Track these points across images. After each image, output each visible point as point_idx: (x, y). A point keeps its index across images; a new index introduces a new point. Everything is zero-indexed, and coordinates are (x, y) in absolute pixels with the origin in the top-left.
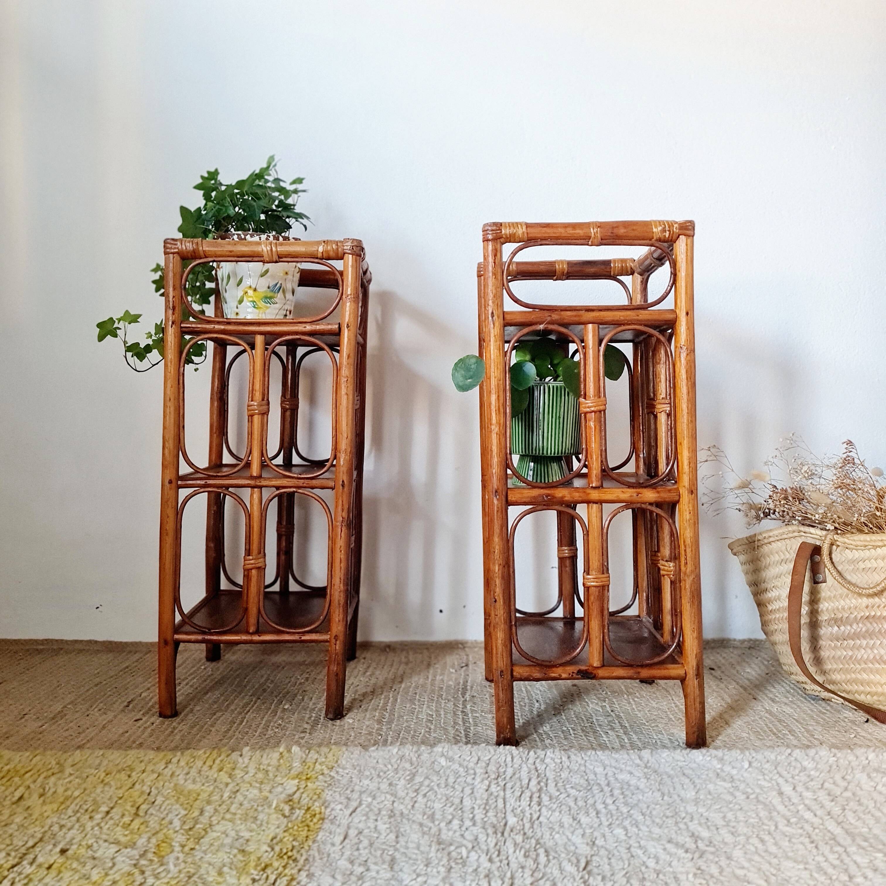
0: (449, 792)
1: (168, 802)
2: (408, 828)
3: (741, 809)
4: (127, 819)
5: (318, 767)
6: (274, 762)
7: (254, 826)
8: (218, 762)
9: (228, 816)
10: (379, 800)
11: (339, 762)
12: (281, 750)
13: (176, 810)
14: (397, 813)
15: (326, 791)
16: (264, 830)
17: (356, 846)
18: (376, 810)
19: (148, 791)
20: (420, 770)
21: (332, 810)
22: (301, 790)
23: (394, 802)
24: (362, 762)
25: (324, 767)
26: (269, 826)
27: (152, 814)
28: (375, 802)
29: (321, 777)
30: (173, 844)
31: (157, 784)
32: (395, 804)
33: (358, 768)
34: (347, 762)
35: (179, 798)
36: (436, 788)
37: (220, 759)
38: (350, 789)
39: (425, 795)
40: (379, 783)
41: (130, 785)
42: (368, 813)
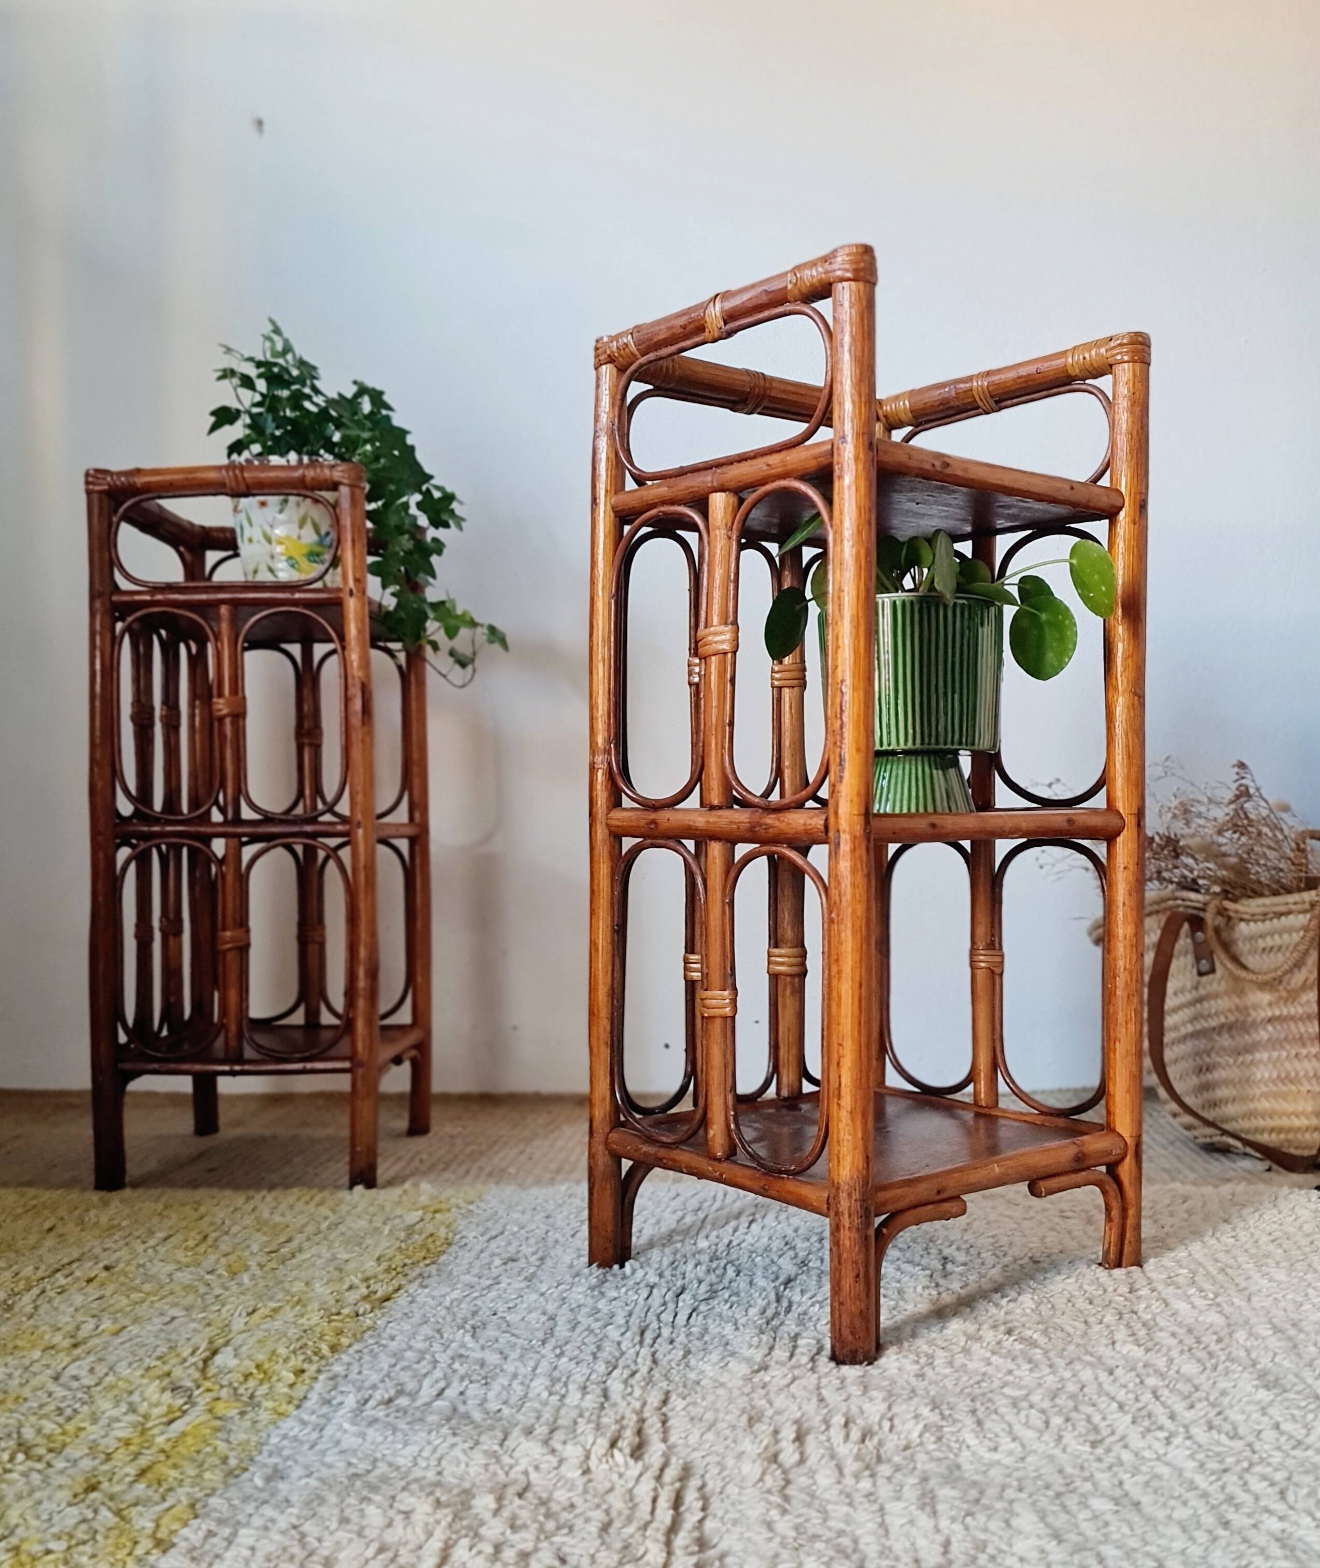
1: (246, 1231)
4: (190, 1243)
5: (453, 1201)
6: (394, 1198)
7: (357, 1249)
8: (317, 1198)
9: (325, 1242)
10: (528, 1229)
11: (483, 1198)
12: (406, 1187)
13: (257, 1237)
15: (459, 1221)
16: (369, 1252)
17: (487, 1265)
18: (522, 1238)
19: (220, 1222)
21: (463, 1237)
22: (426, 1221)
24: (515, 1199)
25: (460, 1202)
26: (377, 1248)
27: (224, 1240)
28: (522, 1231)
29: (454, 1210)
30: (249, 1263)
31: (233, 1217)
33: (507, 1203)
34: (494, 1198)
35: (261, 1228)
38: (492, 1221)
40: (533, 1215)
41: (197, 1217)
42: (511, 1239)
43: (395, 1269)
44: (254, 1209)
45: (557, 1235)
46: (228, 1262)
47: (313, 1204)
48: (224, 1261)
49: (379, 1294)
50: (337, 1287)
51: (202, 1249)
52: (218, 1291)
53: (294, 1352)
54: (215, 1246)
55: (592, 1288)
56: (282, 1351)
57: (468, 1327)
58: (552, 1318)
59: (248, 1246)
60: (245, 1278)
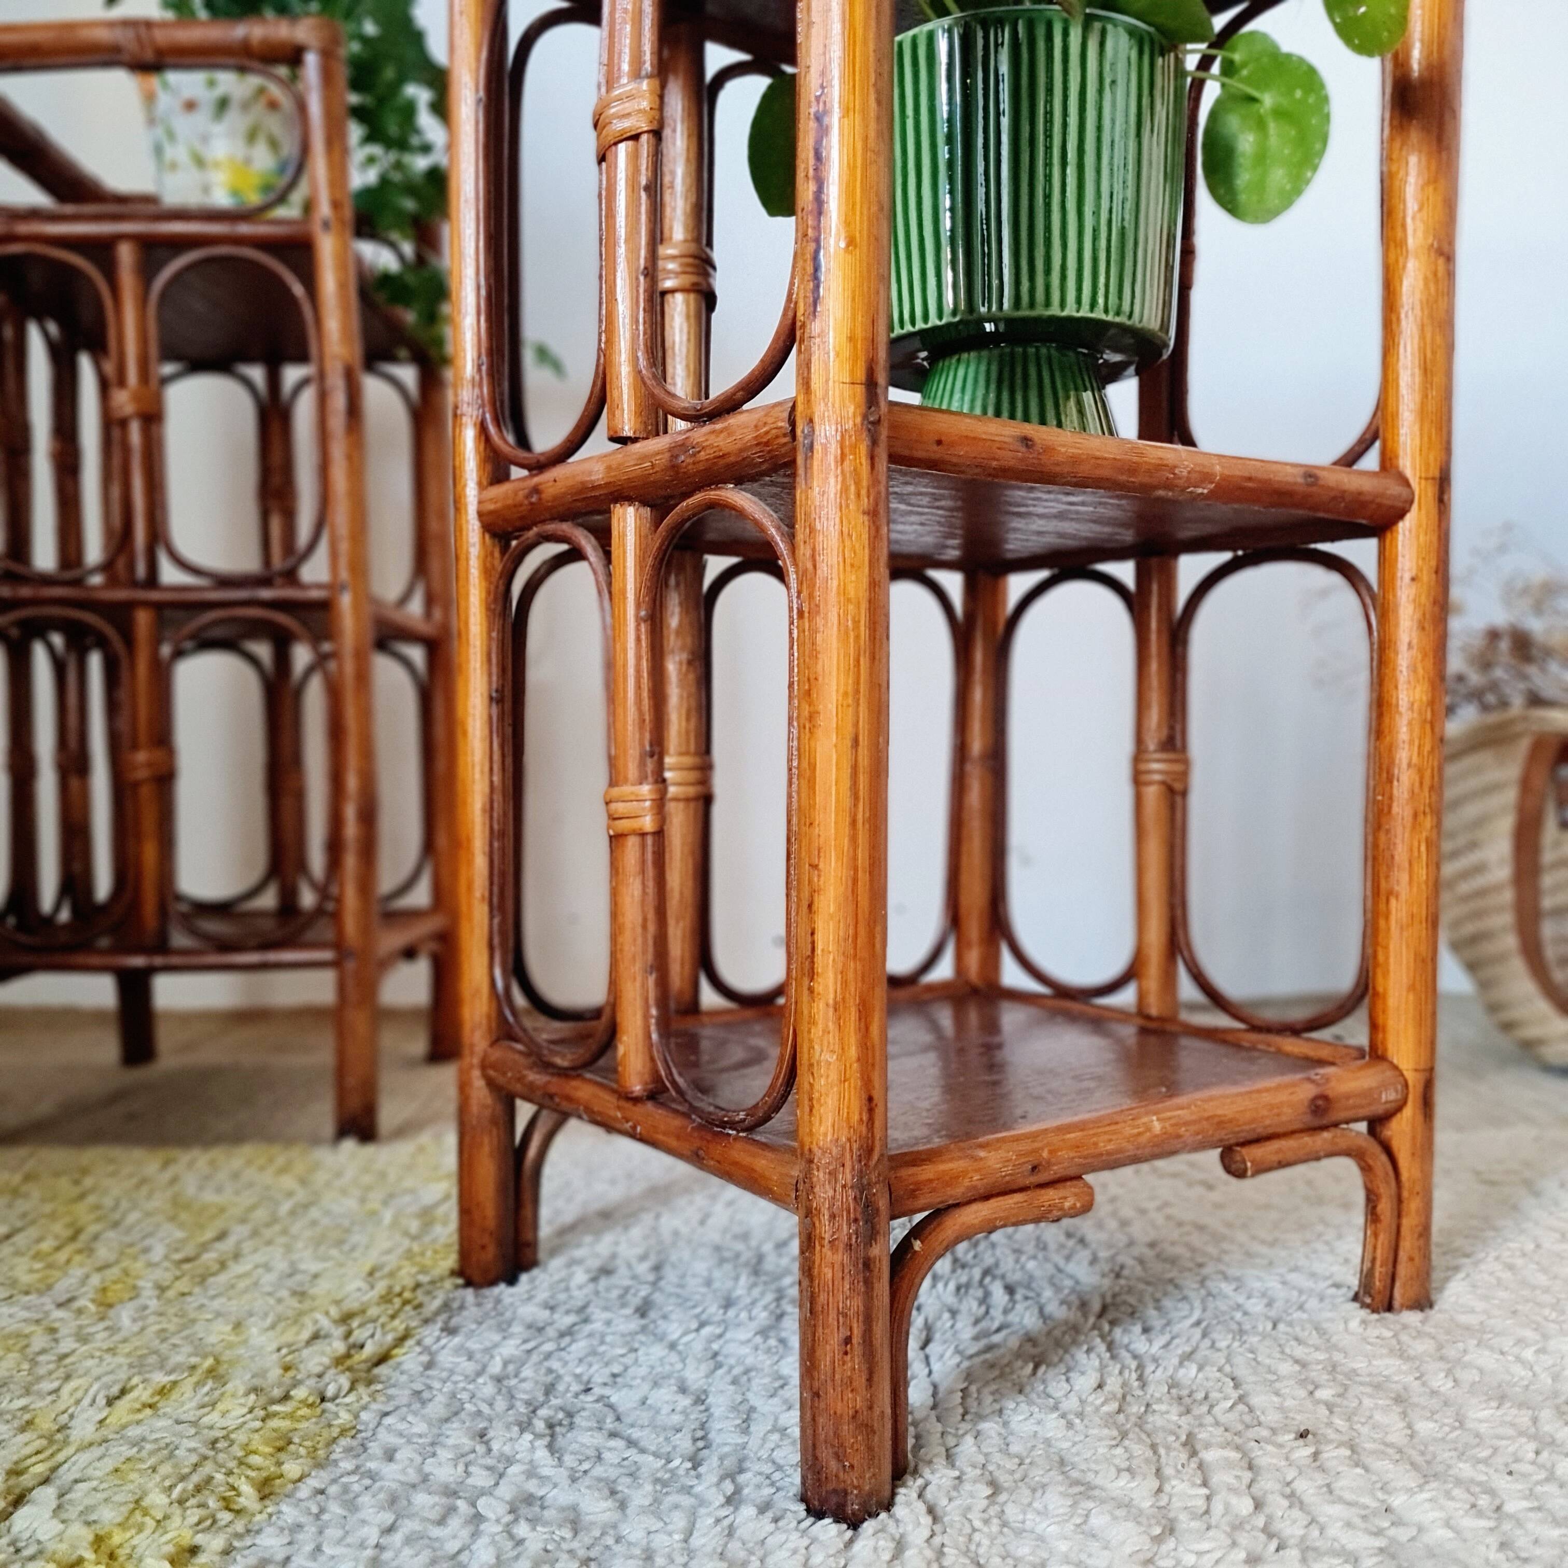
1: (150, 1220)
2: (686, 1255)
4: (46, 1246)
6: (403, 1160)
7: (334, 1252)
8: (279, 1161)
9: (281, 1240)
13: (166, 1231)
16: (355, 1259)
17: (563, 1285)
19: (111, 1205)
26: (370, 1251)
27: (108, 1239)
30: (141, 1283)
31: (134, 1195)
35: (176, 1215)
37: (284, 1157)
41: (74, 1196)
43: (400, 1295)
44: (174, 1180)
46: (103, 1281)
47: (271, 1170)
48: (95, 1280)
49: (370, 1350)
50: (289, 1337)
51: (62, 1256)
52: (66, 1345)
53: (181, 1502)
54: (88, 1250)
56: (157, 1500)
57: (540, 1425)
58: (699, 1400)
59: (146, 1250)
60: (125, 1316)
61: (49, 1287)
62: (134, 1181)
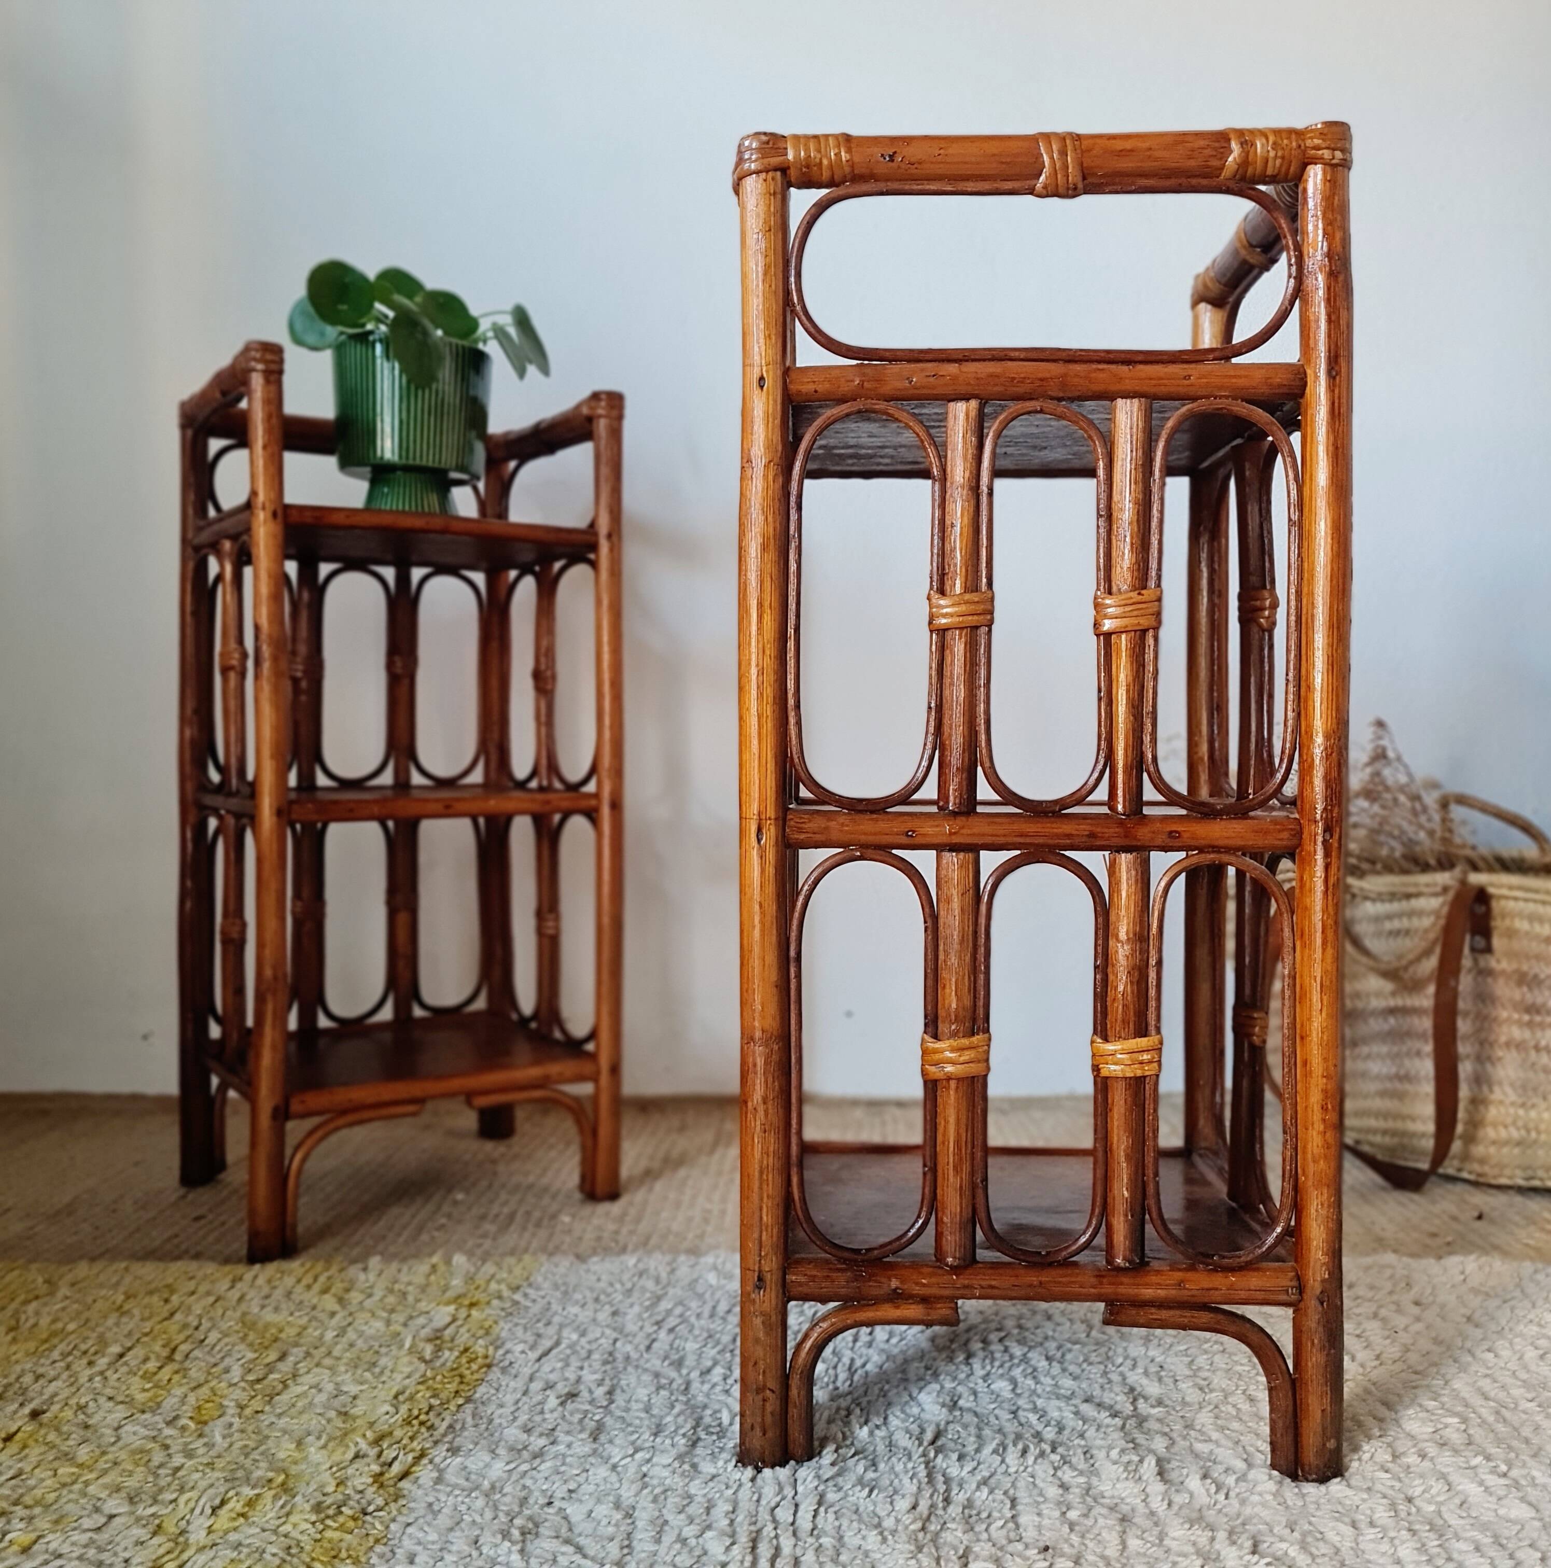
0: (716, 1325)
1: (226, 1340)
2: (633, 1380)
3: (1224, 1351)
4: (152, 1365)
5: (493, 1286)
6: (419, 1279)
7: (368, 1375)
8: (322, 1279)
9: (327, 1362)
10: (591, 1336)
11: (532, 1279)
12: (435, 1259)
13: (239, 1352)
14: (619, 1356)
15: (502, 1324)
16: (384, 1382)
17: (539, 1407)
18: (584, 1353)
19: (195, 1323)
20: (671, 1291)
21: (507, 1352)
22: (459, 1323)
23: (615, 1341)
24: (572, 1280)
25: (503, 1287)
26: (395, 1375)
27: (196, 1358)
28: (583, 1341)
29: (495, 1302)
30: (226, 1403)
31: (212, 1314)
32: (618, 1344)
33: (563, 1288)
34: (545, 1279)
35: (246, 1335)
36: (693, 1319)
37: (326, 1274)
38: (544, 1321)
39: (671, 1330)
40: (596, 1311)
41: (165, 1314)
42: (568, 1356)
43: (417, 1417)
44: (241, 1299)
45: (629, 1348)
46: (197, 1400)
47: (317, 1287)
48: (192, 1399)
49: (396, 1468)
50: (337, 1457)
51: (165, 1374)
52: (178, 1460)
54: (183, 1371)
55: (680, 1457)
57: (516, 1533)
58: (629, 1515)
59: (227, 1371)
60: (217, 1432)
61: (159, 1405)
62: (211, 1299)
